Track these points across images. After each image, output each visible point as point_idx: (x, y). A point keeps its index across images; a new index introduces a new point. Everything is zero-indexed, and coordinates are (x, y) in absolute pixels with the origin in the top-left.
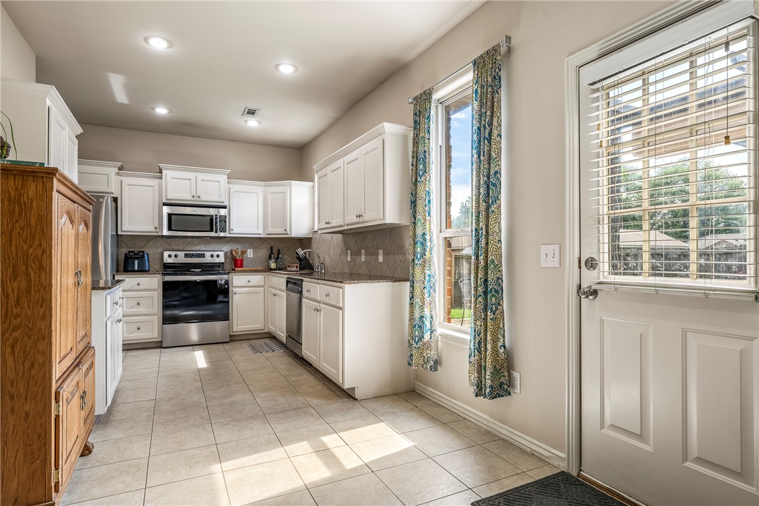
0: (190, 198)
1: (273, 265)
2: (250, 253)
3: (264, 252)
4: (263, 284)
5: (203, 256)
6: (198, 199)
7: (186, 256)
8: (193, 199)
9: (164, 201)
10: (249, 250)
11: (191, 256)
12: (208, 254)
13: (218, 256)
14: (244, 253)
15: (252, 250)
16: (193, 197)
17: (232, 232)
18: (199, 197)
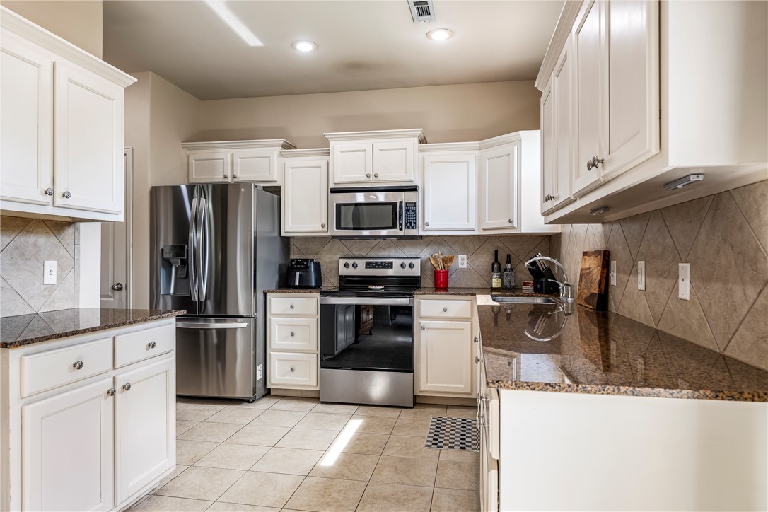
0: (364, 179)
1: (496, 282)
2: (462, 261)
3: (485, 260)
4: (469, 315)
5: (390, 265)
6: (375, 179)
7: (368, 265)
8: (367, 179)
9: (332, 186)
10: (460, 257)
11: (375, 265)
12: (397, 263)
13: (411, 266)
14: (447, 261)
15: (465, 256)
16: (368, 176)
17: (426, 228)
18: (376, 176)
